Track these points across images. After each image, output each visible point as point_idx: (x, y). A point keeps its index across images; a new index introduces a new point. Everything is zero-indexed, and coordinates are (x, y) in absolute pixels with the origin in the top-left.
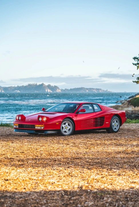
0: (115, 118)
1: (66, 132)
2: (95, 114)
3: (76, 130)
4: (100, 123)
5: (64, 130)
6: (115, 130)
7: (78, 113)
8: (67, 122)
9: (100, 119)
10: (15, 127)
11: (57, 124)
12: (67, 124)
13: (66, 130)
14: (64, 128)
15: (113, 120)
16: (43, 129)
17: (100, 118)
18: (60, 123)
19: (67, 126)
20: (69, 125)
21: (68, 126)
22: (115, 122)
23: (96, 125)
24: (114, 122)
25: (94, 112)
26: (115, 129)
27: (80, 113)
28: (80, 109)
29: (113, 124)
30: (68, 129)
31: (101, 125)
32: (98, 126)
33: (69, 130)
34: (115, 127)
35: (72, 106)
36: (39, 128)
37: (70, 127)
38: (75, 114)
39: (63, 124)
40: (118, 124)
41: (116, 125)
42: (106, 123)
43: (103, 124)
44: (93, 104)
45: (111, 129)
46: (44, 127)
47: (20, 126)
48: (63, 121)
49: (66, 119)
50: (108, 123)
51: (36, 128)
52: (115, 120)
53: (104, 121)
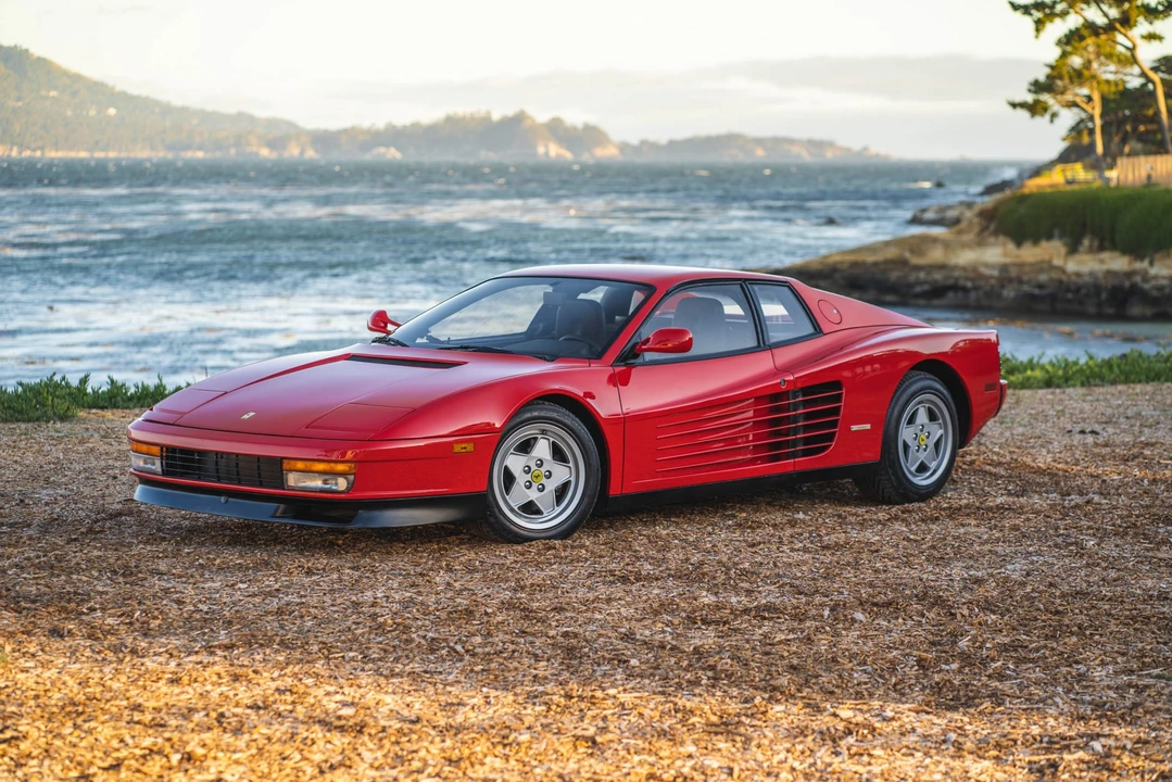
0: (922, 391)
1: (539, 512)
2: (763, 364)
3: (615, 490)
4: (806, 428)
5: (519, 495)
6: (922, 481)
7: (636, 356)
8: (543, 432)
9: (806, 404)
10: (141, 464)
11: (457, 448)
12: (542, 449)
13: (533, 495)
14: (521, 479)
15: (904, 397)
16: (348, 490)
17: (806, 391)
18: (489, 442)
19: (541, 463)
20: (558, 454)
21: (550, 464)
22: (922, 417)
23: (774, 451)
24: (911, 421)
25: (763, 345)
26: (922, 468)
27: (649, 356)
28: (648, 331)
29: (906, 434)
30: (552, 485)
31: (814, 445)
32: (794, 455)
33: (561, 492)
34: (922, 456)
35: (598, 295)
36: (318, 483)
37: (568, 469)
38: (610, 370)
39: (512, 451)
40: (941, 432)
41: (928, 437)
42: (855, 428)
43: (830, 437)
44: (756, 288)
45: (890, 471)
46: (354, 474)
47: (174, 458)
48: (509, 426)
49: (530, 411)
50: (868, 426)
51: (292, 480)
52: (920, 403)
53: (836, 411)
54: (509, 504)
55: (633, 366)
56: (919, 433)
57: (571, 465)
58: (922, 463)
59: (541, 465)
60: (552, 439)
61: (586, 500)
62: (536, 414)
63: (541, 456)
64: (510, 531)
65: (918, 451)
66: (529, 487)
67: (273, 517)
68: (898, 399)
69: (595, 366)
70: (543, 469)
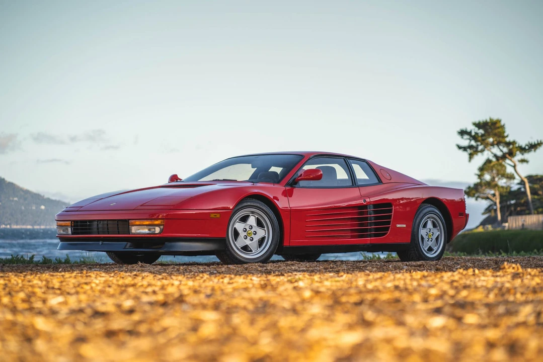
0: (429, 212)
1: (251, 251)
2: (355, 193)
3: (286, 244)
4: (376, 224)
5: (241, 242)
6: (430, 255)
7: (296, 183)
8: (253, 212)
9: (375, 212)
10: (62, 231)
11: (212, 216)
12: (252, 221)
13: (248, 242)
14: (242, 234)
15: (421, 215)
16: (162, 231)
18: (227, 216)
19: (251, 227)
20: (259, 224)
21: (256, 228)
22: (430, 225)
23: (362, 233)
24: (425, 226)
25: (355, 186)
26: (430, 249)
27: (302, 183)
29: (423, 232)
30: (257, 238)
31: (379, 232)
32: (370, 236)
33: (261, 242)
34: (430, 244)
36: (146, 231)
37: (264, 231)
38: (283, 188)
39: (238, 221)
40: (439, 233)
41: (433, 235)
42: (398, 226)
43: (387, 229)
44: (351, 161)
45: (415, 249)
46: (163, 225)
47: (77, 226)
48: (236, 209)
49: (247, 202)
50: (405, 226)
51: (134, 230)
52: (428, 218)
53: (390, 217)
54: (236, 246)
55: (295, 187)
56: (428, 233)
57: (266, 229)
58: (430, 247)
59: (251, 228)
60: (256, 216)
61: (272, 246)
62: (249, 204)
63: (251, 224)
64: (237, 259)
65: (428, 241)
66: (246, 239)
67: (124, 248)
68: (419, 215)
69: (277, 186)
70: (253, 230)
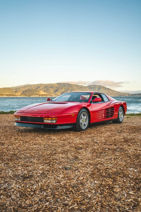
0: (121, 109)
4: (111, 113)
6: (121, 121)
9: (111, 110)
10: (16, 119)
16: (56, 123)
32: (109, 117)
36: (50, 122)
43: (113, 115)
46: (57, 120)
47: (23, 118)
50: (117, 113)
51: (45, 121)
53: (114, 111)
